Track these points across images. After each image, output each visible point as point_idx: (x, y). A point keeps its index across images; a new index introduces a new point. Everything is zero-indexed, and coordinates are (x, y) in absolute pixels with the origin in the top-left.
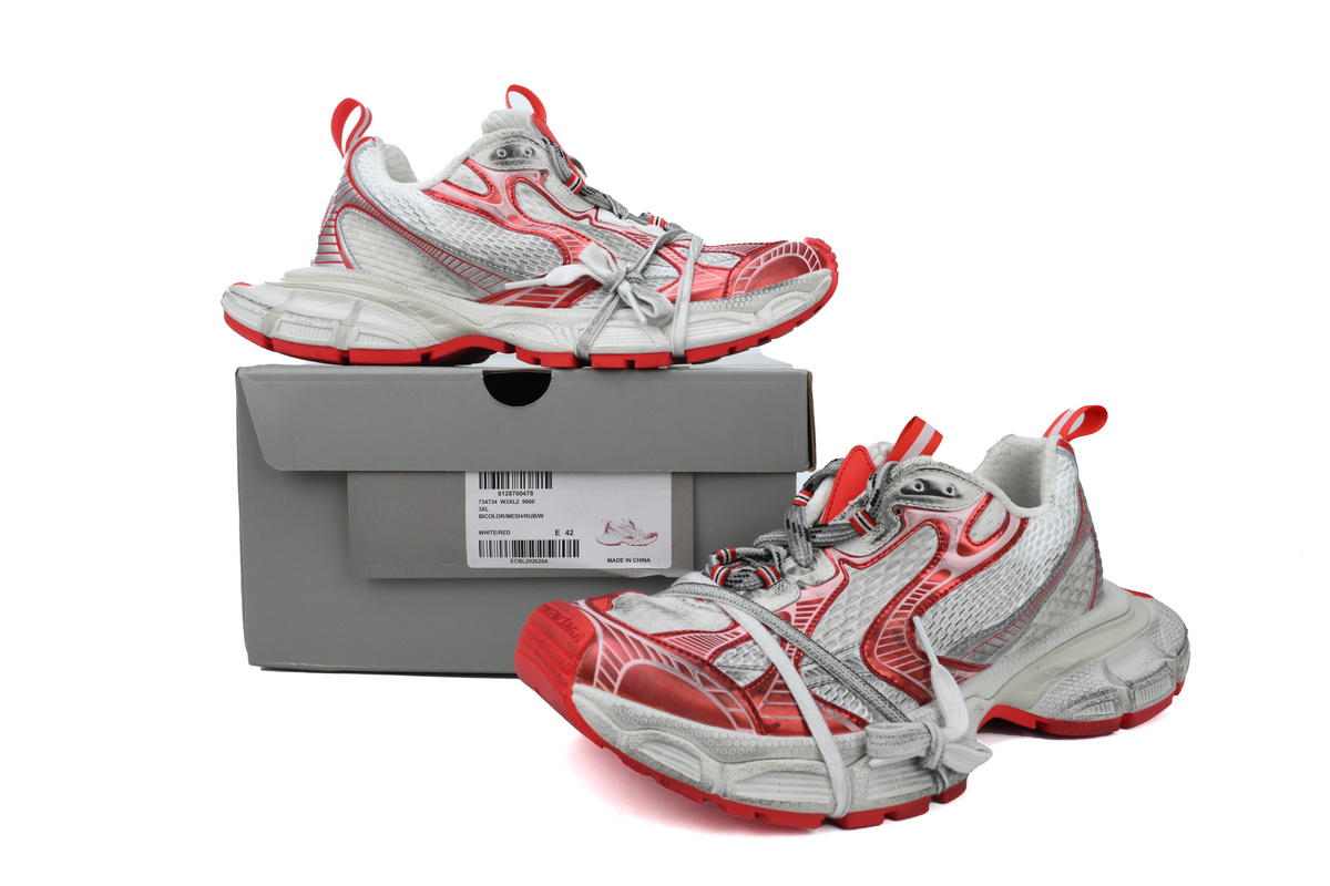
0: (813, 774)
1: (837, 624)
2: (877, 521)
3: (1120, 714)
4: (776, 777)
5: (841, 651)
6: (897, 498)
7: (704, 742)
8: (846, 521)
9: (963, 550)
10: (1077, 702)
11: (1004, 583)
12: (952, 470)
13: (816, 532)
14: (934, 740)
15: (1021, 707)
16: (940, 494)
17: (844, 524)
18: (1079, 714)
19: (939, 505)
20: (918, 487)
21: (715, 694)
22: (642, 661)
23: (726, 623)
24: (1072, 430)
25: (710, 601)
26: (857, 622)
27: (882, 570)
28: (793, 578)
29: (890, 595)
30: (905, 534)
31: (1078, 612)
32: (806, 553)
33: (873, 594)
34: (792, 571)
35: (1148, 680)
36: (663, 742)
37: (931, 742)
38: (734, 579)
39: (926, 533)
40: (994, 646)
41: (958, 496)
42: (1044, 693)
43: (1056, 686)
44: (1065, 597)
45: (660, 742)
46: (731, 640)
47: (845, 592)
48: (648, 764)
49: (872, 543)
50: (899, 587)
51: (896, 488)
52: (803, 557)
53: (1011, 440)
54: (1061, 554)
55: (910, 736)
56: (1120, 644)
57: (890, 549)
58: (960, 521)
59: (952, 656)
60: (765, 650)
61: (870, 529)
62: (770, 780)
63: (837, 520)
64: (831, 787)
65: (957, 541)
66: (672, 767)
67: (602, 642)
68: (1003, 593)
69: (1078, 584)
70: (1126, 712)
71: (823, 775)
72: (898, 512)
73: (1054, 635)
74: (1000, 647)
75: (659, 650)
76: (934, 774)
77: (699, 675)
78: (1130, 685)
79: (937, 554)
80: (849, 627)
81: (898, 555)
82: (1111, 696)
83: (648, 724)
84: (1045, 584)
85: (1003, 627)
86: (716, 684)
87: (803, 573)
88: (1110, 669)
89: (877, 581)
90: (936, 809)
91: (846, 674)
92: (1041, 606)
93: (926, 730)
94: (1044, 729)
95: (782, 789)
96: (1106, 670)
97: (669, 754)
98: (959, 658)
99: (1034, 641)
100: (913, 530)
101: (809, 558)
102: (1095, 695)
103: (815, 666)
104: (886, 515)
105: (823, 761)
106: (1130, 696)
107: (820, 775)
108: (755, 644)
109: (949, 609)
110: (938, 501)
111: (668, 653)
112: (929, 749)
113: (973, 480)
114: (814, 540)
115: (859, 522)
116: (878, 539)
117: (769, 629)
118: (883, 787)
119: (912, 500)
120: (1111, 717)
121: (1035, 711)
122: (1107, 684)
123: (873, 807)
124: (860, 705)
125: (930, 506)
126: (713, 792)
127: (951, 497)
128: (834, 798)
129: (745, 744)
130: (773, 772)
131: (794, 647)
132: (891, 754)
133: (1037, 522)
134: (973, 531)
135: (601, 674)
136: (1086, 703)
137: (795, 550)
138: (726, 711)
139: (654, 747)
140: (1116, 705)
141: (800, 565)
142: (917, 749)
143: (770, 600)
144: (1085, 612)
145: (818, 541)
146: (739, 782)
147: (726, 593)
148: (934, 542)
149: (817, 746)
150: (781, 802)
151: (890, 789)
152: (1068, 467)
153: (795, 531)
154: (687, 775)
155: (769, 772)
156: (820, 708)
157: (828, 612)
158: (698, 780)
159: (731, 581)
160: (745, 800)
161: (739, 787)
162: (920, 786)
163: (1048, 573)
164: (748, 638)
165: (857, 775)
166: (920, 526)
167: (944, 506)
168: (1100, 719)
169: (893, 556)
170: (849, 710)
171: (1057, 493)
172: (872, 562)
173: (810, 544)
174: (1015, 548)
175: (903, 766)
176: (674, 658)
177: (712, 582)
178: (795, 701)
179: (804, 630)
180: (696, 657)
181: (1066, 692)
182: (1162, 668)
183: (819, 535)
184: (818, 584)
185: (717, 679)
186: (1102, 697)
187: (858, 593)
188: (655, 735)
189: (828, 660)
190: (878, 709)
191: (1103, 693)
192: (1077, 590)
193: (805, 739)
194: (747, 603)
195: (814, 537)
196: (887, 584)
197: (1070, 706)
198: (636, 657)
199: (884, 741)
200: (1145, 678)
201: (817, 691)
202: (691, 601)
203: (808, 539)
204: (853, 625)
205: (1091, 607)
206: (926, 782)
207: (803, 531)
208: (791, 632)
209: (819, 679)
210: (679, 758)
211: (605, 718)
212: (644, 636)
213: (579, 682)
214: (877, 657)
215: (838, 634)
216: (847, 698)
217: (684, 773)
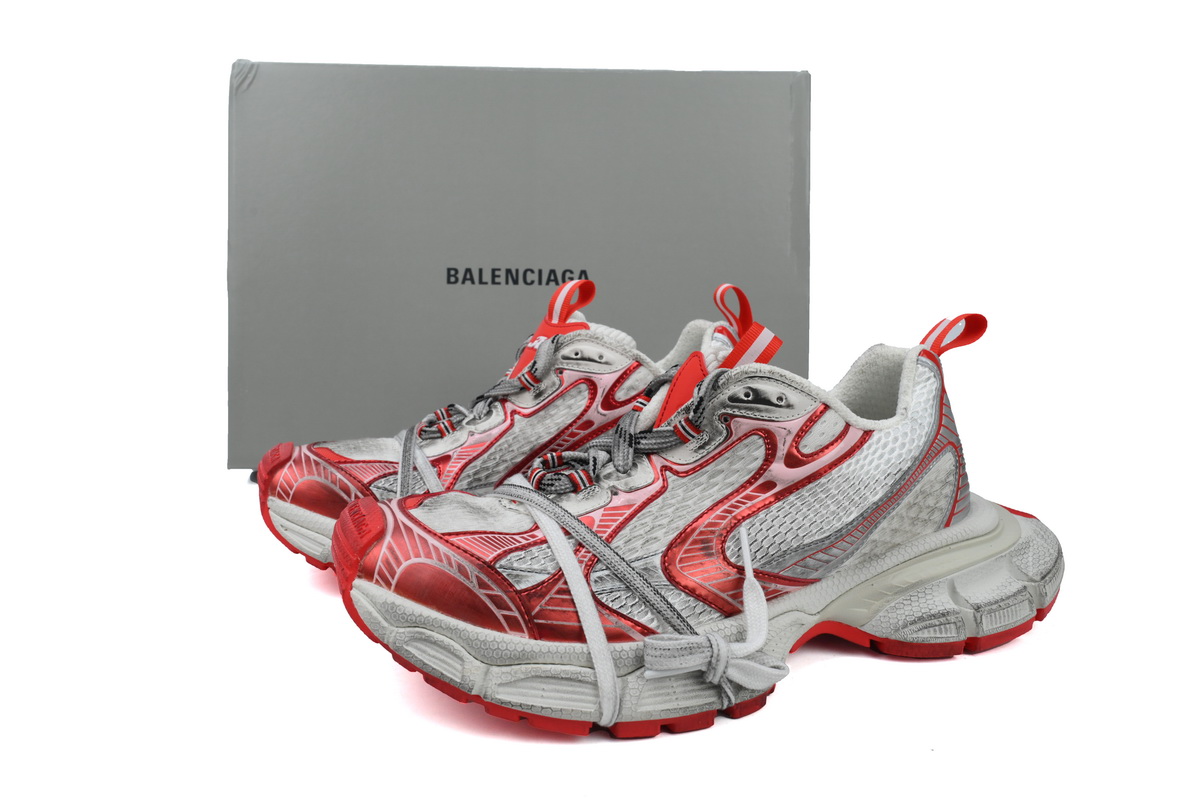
0: (580, 681)
1: (642, 532)
2: (702, 428)
3: (963, 637)
4: (541, 682)
5: (638, 559)
6: (725, 406)
7: (469, 643)
8: (671, 428)
9: (792, 461)
10: (913, 623)
11: (834, 496)
12: (783, 379)
13: (642, 438)
14: (715, 655)
15: (854, 625)
16: (769, 403)
17: (667, 431)
18: (915, 636)
19: (768, 415)
20: (747, 395)
21: (489, 596)
22: (423, 560)
23: (527, 525)
24: (947, 341)
25: (521, 503)
26: (664, 530)
27: (704, 479)
28: (606, 484)
29: (708, 503)
30: (730, 443)
31: (929, 530)
32: (626, 458)
33: (690, 502)
34: (608, 476)
35: (999, 605)
36: (428, 640)
37: (712, 656)
38: (547, 483)
39: (753, 442)
40: (820, 560)
41: (789, 406)
42: (878, 611)
43: (893, 604)
44: (912, 514)
45: (425, 640)
46: (524, 542)
47: (659, 500)
48: (412, 661)
49: (696, 451)
50: (720, 496)
51: (724, 396)
52: (621, 463)
53: (879, 349)
54: (905, 468)
55: (690, 650)
56: (972, 564)
57: (714, 458)
58: (789, 432)
59: (768, 569)
60: (556, 554)
61: (693, 437)
62: (534, 685)
63: (664, 427)
64: (597, 696)
65: (785, 452)
66: (435, 667)
67: (388, 538)
68: (833, 508)
69: (931, 501)
70: (969, 635)
71: (590, 683)
72: (726, 420)
73: (895, 552)
74: (827, 562)
75: (443, 548)
76: (718, 689)
77: (477, 576)
78: (978, 608)
79: (763, 465)
80: (654, 535)
81: (722, 464)
82: (952, 618)
83: (415, 622)
84: (881, 500)
85: (827, 542)
86: (493, 586)
87: (618, 479)
88: (958, 590)
89: (697, 491)
90: (723, 725)
91: (638, 582)
92: (879, 523)
93: (708, 644)
94: (877, 647)
95: (545, 694)
96: (954, 592)
97: (433, 652)
98: (776, 571)
99: (872, 557)
100: (740, 439)
101: (627, 464)
102: (934, 616)
103: (607, 572)
104: (711, 422)
105: (592, 668)
106: (976, 620)
107: (587, 683)
108: (549, 547)
109: (769, 521)
110: (767, 411)
111: (450, 552)
112: (710, 663)
113: (806, 390)
114: (639, 446)
115: (681, 430)
116: (701, 448)
117: (567, 533)
118: (658, 699)
119: (739, 408)
120: (951, 640)
121: (867, 629)
122: (950, 605)
123: (644, 719)
124: (649, 614)
125: (758, 415)
126: (474, 693)
127: (780, 406)
128: (600, 707)
129: (511, 647)
130: (537, 677)
131: (589, 552)
132: (665, 667)
133: (882, 434)
134: (803, 442)
135: (380, 570)
136: (923, 624)
137: (616, 455)
138: (499, 613)
139: (419, 645)
140: (958, 628)
141: (618, 471)
142: (695, 662)
143: (575, 505)
144: (938, 529)
145: (642, 447)
146: (500, 685)
147: (536, 497)
148: (760, 453)
149: (589, 653)
150: (543, 708)
151: (665, 702)
152: (929, 379)
153: (620, 437)
154: (449, 675)
155: (533, 677)
156: (601, 615)
157: (635, 519)
158: (459, 681)
159: (544, 485)
160: (506, 703)
161: (501, 689)
162: (698, 700)
163: (887, 488)
164: (544, 541)
165: (630, 685)
166: (747, 436)
167: (773, 416)
168: (938, 641)
169: (717, 465)
170: (636, 619)
171: (912, 404)
172: (694, 470)
173: (631, 450)
174: (852, 460)
175: (681, 679)
176: (456, 557)
177: (529, 486)
178: (575, 607)
179: (605, 536)
180: (479, 559)
181: (902, 611)
182: (1019, 592)
183: (644, 441)
184: (631, 491)
185: (495, 581)
186: (942, 620)
187: (673, 501)
188: (421, 633)
189: (622, 567)
190: (666, 619)
191: (943, 615)
192: (928, 507)
193: (578, 646)
194: (551, 507)
195: (639, 443)
196: (707, 493)
197: (905, 626)
198: (418, 555)
199: (658, 653)
200: (996, 602)
201: (604, 599)
202: (505, 502)
203: (630, 445)
204: (659, 533)
205: (947, 525)
206: (710, 696)
207: (628, 436)
208: (589, 537)
209: (608, 586)
210: (443, 657)
211: (376, 614)
212: (435, 534)
213: (360, 577)
214: (678, 566)
215: (641, 542)
216: (634, 607)
217: (444, 672)
